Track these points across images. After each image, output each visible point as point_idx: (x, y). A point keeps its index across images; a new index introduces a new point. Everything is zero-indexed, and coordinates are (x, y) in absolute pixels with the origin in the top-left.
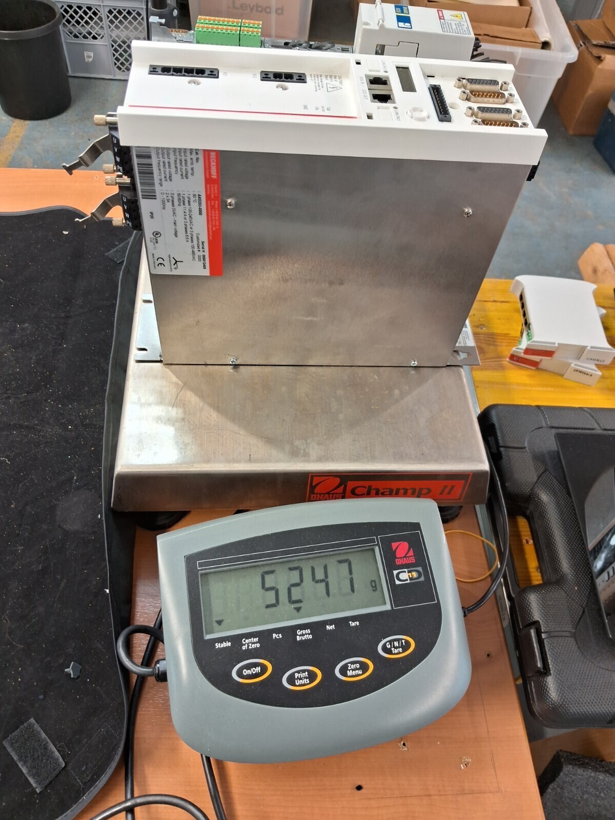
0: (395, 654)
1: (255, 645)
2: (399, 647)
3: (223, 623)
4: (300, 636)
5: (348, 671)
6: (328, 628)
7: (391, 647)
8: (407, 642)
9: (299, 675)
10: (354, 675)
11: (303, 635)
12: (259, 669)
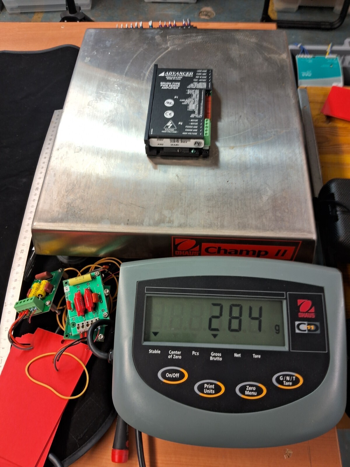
0: (285, 386)
1: (178, 356)
2: (289, 381)
3: (158, 335)
4: (213, 357)
5: (246, 392)
6: (236, 355)
7: (283, 380)
8: (297, 378)
9: (208, 386)
10: (250, 394)
11: (215, 357)
12: (178, 375)
